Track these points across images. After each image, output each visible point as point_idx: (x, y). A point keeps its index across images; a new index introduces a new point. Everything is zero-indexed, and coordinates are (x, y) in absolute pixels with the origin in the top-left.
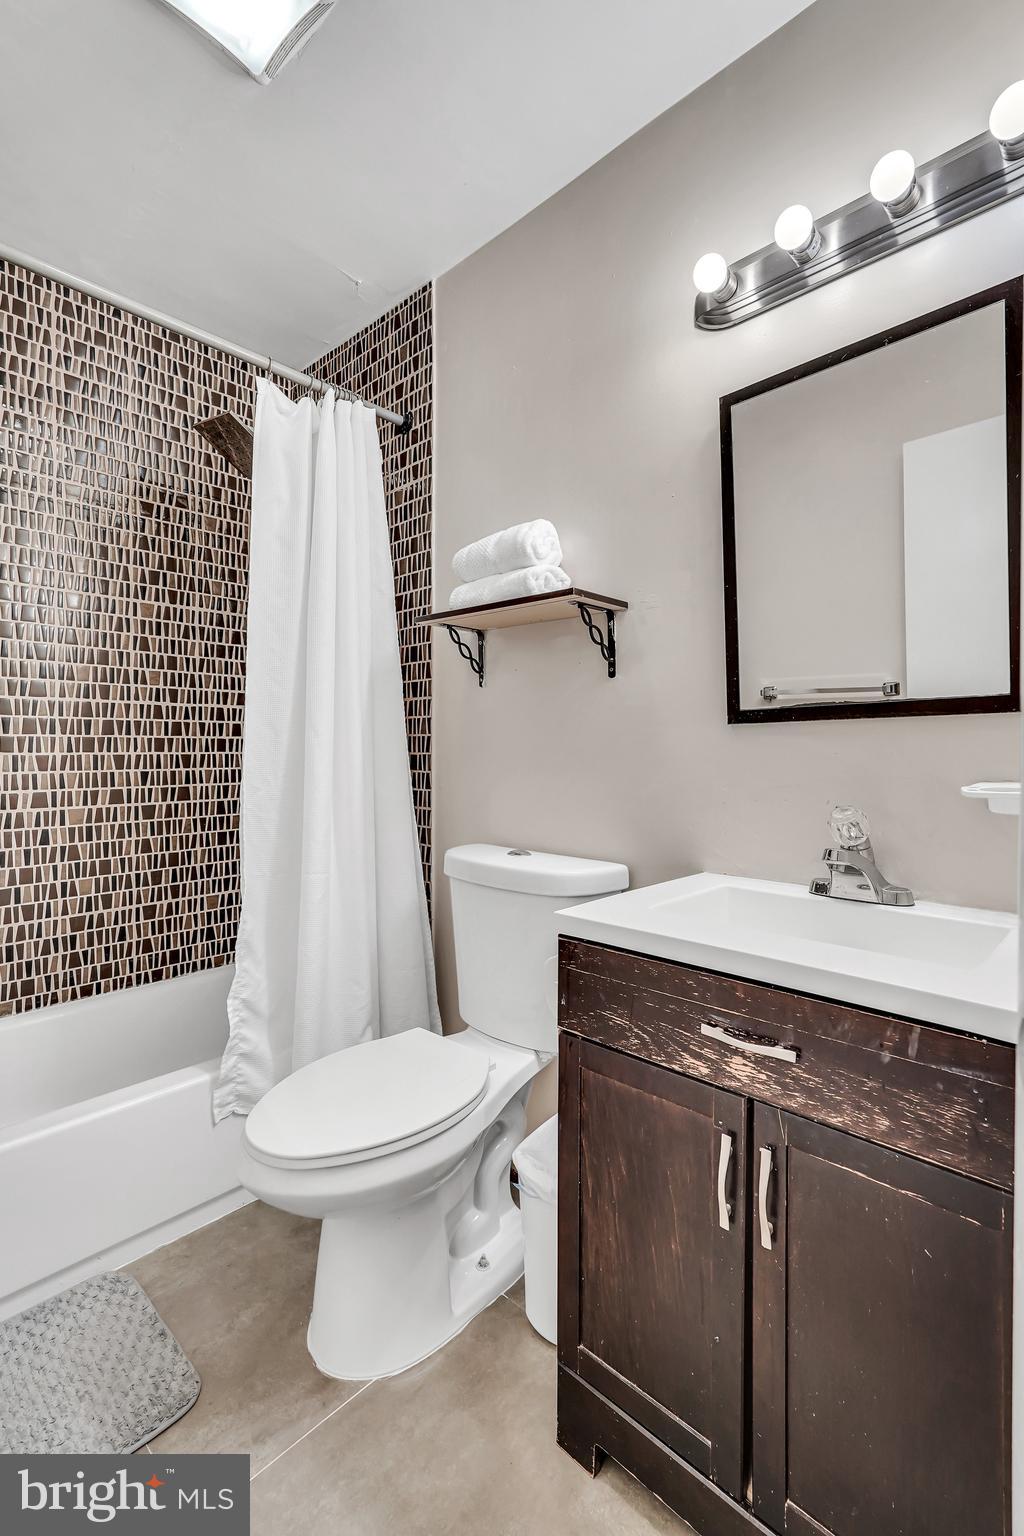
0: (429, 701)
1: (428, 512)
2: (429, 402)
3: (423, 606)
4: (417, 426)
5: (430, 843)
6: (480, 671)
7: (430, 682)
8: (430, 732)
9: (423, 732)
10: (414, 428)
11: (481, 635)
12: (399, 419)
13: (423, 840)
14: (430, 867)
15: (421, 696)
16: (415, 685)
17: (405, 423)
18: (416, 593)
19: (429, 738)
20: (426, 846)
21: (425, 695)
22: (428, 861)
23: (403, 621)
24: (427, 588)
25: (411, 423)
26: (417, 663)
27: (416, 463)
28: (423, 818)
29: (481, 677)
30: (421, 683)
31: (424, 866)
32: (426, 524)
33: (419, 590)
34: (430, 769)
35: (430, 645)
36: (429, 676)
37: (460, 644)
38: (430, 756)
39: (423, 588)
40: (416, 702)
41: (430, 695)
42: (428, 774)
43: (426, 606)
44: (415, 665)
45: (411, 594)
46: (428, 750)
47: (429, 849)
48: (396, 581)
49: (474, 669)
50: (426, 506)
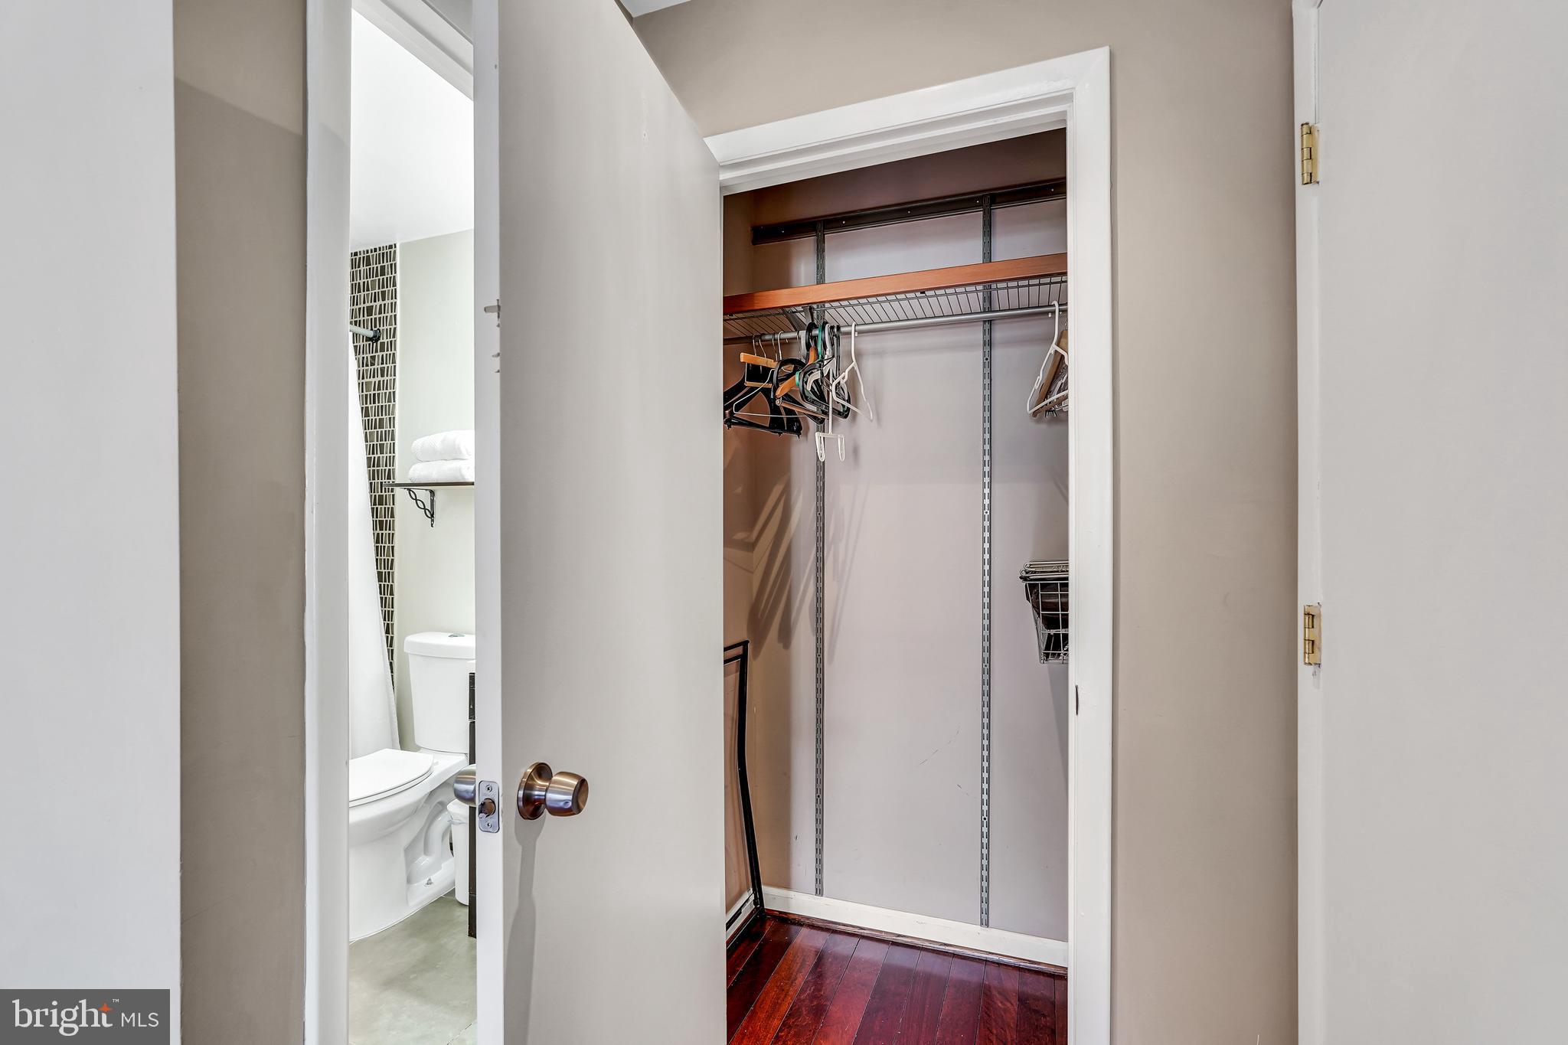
0: (393, 534)
1: (393, 403)
2: (394, 326)
3: (388, 467)
4: (384, 340)
5: (393, 634)
6: (432, 515)
7: (393, 521)
8: (393, 556)
9: (388, 555)
10: (381, 340)
11: (432, 493)
12: (371, 334)
13: (387, 632)
14: (392, 650)
15: (386, 530)
16: (381, 522)
17: (374, 336)
18: (383, 457)
19: (392, 560)
20: (390, 636)
21: (390, 530)
22: (391, 646)
23: (373, 476)
24: (392, 455)
25: (379, 337)
26: (383, 507)
27: (383, 366)
28: (388, 616)
29: (433, 521)
30: (386, 521)
31: (388, 650)
32: (390, 411)
33: (385, 455)
34: (393, 582)
35: (393, 495)
36: (392, 516)
37: (416, 500)
38: (393, 573)
39: (388, 455)
40: (382, 534)
41: (393, 530)
42: (392, 585)
43: (391, 468)
44: (381, 508)
45: (379, 458)
46: (391, 569)
47: (392, 638)
48: (367, 445)
49: (428, 516)
50: (391, 397)
